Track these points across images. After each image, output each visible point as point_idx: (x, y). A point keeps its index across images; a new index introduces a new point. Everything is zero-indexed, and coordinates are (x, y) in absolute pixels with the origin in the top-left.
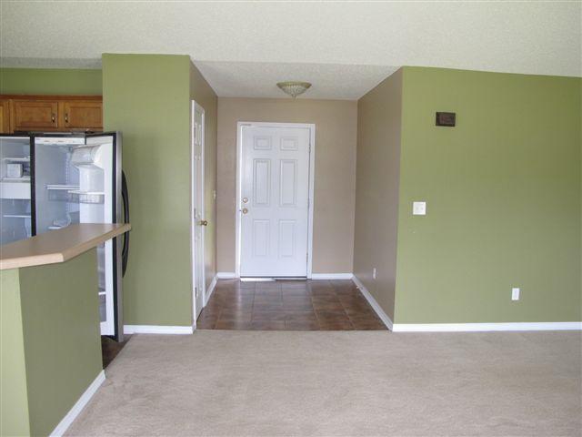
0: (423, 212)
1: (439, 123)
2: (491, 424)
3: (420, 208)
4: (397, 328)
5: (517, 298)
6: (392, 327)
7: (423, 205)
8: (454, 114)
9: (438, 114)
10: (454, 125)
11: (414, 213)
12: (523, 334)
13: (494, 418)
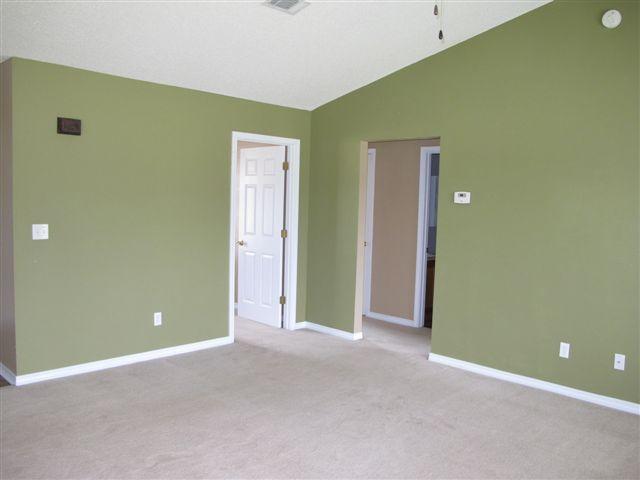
0: (46, 236)
1: (60, 130)
2: (149, 465)
3: (41, 232)
4: (21, 380)
5: (160, 323)
6: (15, 380)
7: (45, 227)
8: (80, 121)
9: (60, 120)
10: (79, 134)
11: (34, 238)
12: (170, 360)
13: (149, 458)
